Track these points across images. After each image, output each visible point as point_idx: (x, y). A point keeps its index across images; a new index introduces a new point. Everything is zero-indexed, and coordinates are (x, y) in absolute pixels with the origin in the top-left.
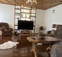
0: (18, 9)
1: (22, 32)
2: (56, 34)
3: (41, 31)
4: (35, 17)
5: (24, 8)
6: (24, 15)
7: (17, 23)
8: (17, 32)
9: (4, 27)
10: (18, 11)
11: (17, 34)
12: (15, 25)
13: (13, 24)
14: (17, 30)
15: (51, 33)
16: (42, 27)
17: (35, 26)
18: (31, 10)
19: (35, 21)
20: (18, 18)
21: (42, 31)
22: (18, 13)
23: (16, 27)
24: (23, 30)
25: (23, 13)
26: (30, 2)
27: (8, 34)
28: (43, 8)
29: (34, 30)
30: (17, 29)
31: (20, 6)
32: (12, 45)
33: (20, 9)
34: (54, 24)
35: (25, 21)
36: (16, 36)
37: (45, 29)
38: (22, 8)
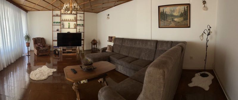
0: (57, 15)
1: (63, 50)
2: (113, 51)
3: (93, 46)
4: (83, 25)
5: (65, 14)
6: (66, 24)
7: (56, 37)
8: (56, 50)
9: (39, 44)
10: (57, 19)
11: (57, 52)
12: (53, 41)
13: (51, 37)
14: (57, 47)
15: (106, 51)
16: (94, 40)
17: (83, 40)
18: (76, 14)
19: (84, 32)
20: (58, 30)
21: (95, 46)
22: (57, 23)
23: (56, 44)
24: (65, 48)
25: (65, 21)
26: (67, 7)
27: (44, 54)
28: (93, 11)
29: (82, 46)
30: (56, 45)
31: (60, 10)
32: (47, 73)
33: (60, 16)
34: (111, 36)
35: (69, 34)
36: (55, 56)
37: (100, 43)
38: (62, 14)
